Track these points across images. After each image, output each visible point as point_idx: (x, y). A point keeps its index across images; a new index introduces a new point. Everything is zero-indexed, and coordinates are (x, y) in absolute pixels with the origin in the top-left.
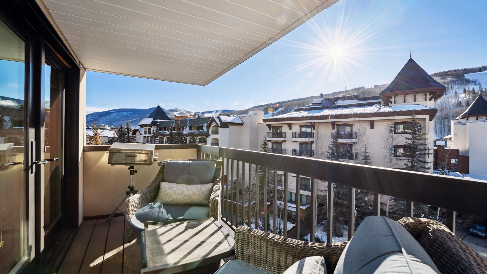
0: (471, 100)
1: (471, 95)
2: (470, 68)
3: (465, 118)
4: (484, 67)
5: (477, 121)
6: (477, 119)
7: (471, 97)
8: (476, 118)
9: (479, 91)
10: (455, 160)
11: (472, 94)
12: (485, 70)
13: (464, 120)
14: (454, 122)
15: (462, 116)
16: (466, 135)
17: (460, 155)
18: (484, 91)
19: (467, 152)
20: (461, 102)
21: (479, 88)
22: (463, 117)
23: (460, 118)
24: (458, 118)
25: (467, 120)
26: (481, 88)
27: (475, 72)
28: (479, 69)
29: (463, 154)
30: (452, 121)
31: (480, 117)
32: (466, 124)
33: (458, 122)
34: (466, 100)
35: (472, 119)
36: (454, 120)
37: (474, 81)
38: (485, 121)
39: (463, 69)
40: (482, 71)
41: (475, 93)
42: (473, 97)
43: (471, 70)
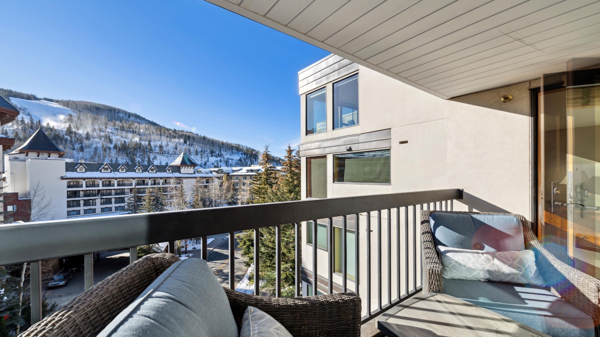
0: (21, 131)
1: (20, 126)
2: (17, 92)
3: (24, 153)
4: (33, 95)
5: (38, 158)
6: (38, 156)
7: (20, 128)
8: (37, 154)
9: (30, 123)
10: (13, 207)
11: (21, 124)
12: (34, 100)
13: (22, 156)
14: (9, 157)
15: (20, 150)
16: (26, 174)
17: (19, 199)
18: (35, 123)
19: (27, 195)
20: (8, 131)
21: (30, 119)
22: (21, 152)
23: (17, 153)
24: (14, 152)
25: (27, 155)
26: (32, 119)
27: (23, 98)
28: (28, 96)
29: (23, 198)
30: (6, 155)
31: (41, 154)
32: (25, 161)
33: (15, 158)
34: (14, 130)
35: (32, 155)
36: (9, 154)
37: (23, 109)
38: (48, 158)
39: (7, 90)
40: (31, 100)
41: (25, 124)
42: (22, 128)
43: (18, 94)
